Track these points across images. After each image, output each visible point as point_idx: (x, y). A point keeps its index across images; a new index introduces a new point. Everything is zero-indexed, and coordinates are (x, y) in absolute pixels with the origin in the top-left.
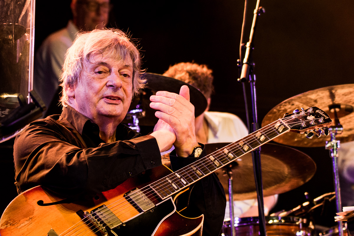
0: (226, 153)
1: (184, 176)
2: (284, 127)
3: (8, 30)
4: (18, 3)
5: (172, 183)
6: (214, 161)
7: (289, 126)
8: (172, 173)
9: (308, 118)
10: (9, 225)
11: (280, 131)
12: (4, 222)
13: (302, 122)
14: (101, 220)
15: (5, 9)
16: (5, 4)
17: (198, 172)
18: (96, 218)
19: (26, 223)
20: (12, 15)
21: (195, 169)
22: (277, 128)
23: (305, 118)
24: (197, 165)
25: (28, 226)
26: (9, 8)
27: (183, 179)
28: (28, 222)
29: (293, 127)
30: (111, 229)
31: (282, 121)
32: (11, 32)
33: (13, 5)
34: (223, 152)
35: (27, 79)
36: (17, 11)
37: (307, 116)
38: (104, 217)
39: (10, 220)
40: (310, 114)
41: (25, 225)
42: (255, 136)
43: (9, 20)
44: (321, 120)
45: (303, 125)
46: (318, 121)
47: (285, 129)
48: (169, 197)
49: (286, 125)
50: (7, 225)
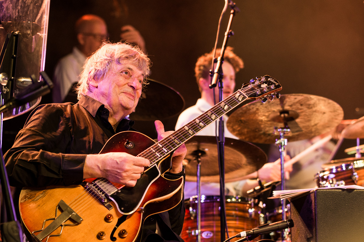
0: (198, 123)
1: (165, 145)
2: (243, 96)
3: (27, 26)
4: (36, 5)
5: (155, 152)
6: (188, 130)
7: (247, 95)
8: (155, 143)
9: (262, 86)
10: (27, 199)
11: (240, 100)
12: (23, 196)
13: (257, 90)
14: (101, 189)
15: (26, 9)
16: (26, 5)
17: (176, 141)
18: (96, 187)
19: (41, 196)
20: (31, 14)
21: (173, 138)
22: (237, 97)
23: (259, 86)
24: (175, 135)
25: (42, 198)
26: (28, 9)
27: (165, 148)
28: (42, 195)
29: (250, 95)
30: (109, 196)
31: (241, 91)
32: (30, 28)
33: (32, 6)
34: (195, 122)
35: (39, 65)
36: (35, 11)
37: (261, 85)
38: (103, 186)
39: (28, 194)
40: (263, 83)
41: (40, 198)
42: (220, 106)
43: (28, 18)
44: (272, 87)
45: (258, 92)
46: (270, 88)
47: (244, 97)
48: (154, 164)
49: (244, 94)
50: (25, 199)
